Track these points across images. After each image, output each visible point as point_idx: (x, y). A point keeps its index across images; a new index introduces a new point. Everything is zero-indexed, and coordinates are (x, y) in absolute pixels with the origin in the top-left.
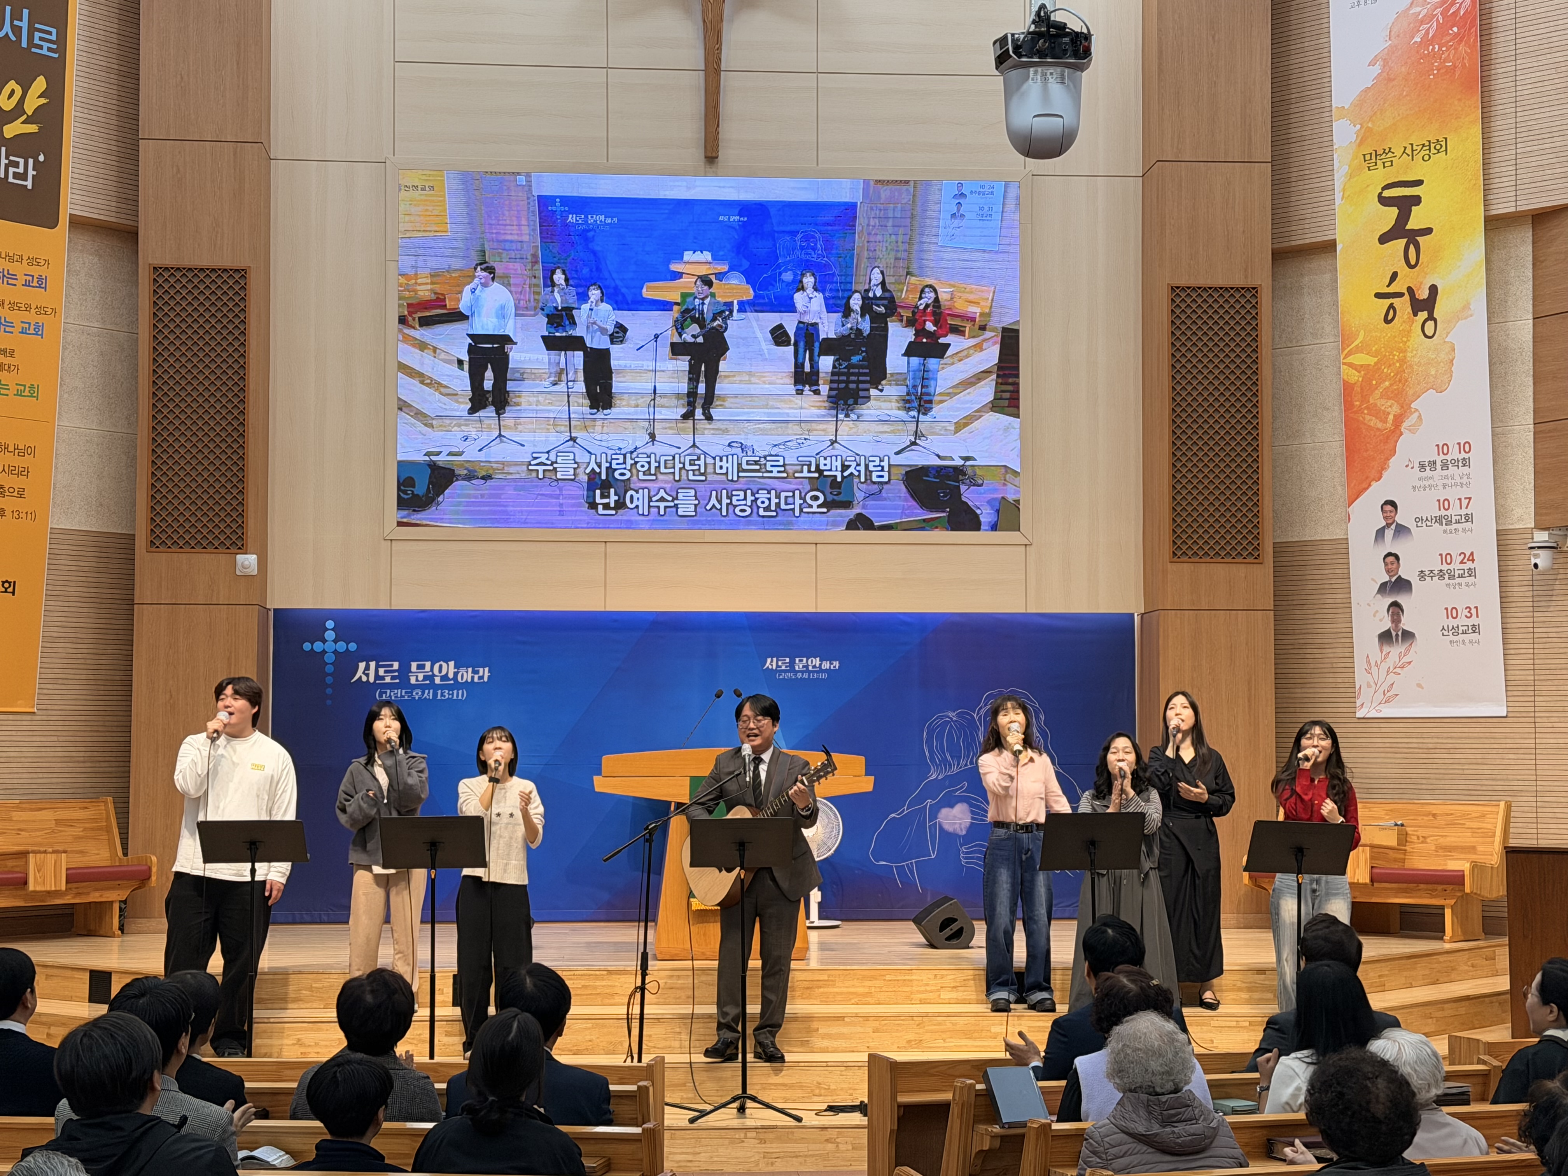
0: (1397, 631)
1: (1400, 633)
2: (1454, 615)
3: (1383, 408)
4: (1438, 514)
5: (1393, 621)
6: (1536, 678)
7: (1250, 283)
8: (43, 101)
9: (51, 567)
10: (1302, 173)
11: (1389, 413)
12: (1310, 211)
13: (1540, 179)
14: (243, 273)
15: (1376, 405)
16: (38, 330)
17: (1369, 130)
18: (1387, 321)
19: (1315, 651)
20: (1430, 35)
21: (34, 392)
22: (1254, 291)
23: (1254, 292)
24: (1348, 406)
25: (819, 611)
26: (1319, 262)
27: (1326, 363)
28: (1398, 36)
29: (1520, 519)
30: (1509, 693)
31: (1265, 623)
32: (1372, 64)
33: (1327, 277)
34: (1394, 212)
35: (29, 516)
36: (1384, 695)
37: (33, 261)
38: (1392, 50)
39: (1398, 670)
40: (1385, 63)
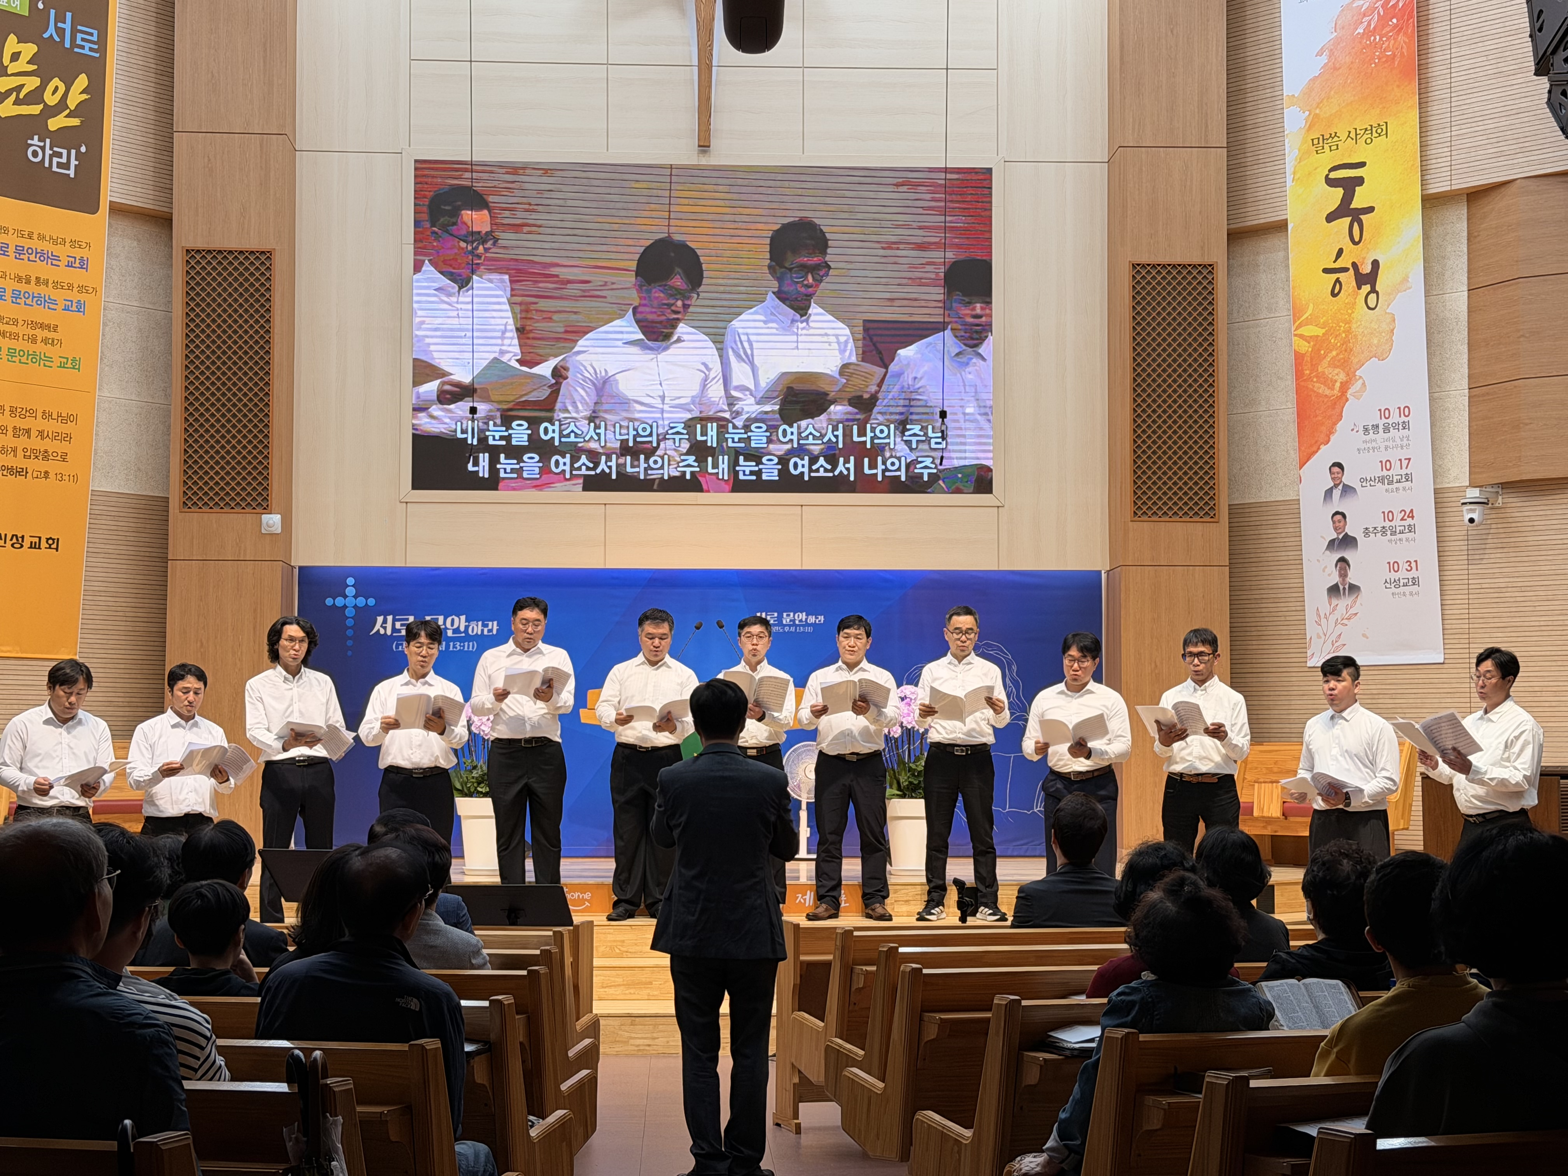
0: (1344, 584)
1: (1347, 587)
2: (1396, 569)
3: (1330, 376)
4: (1381, 474)
5: (1340, 575)
6: (1471, 626)
7: (1206, 261)
8: (85, 96)
9: (92, 526)
10: (1256, 158)
11: (1336, 381)
12: (1263, 193)
13: (1473, 159)
14: (268, 254)
15: (1323, 373)
16: (80, 308)
17: (1316, 115)
18: (1334, 295)
19: (1271, 605)
20: (1372, 26)
21: (75, 364)
22: (1210, 267)
23: (1210, 269)
24: (1299, 374)
25: (804, 568)
26: (1273, 241)
27: (1279, 336)
28: (1343, 28)
29: (1456, 478)
30: (1446, 641)
31: (1220, 579)
32: (1320, 54)
33: (1281, 254)
34: (1340, 192)
35: (71, 478)
36: (1333, 645)
37: (74, 244)
38: (1337, 41)
39: (1345, 621)
40: (1332, 52)
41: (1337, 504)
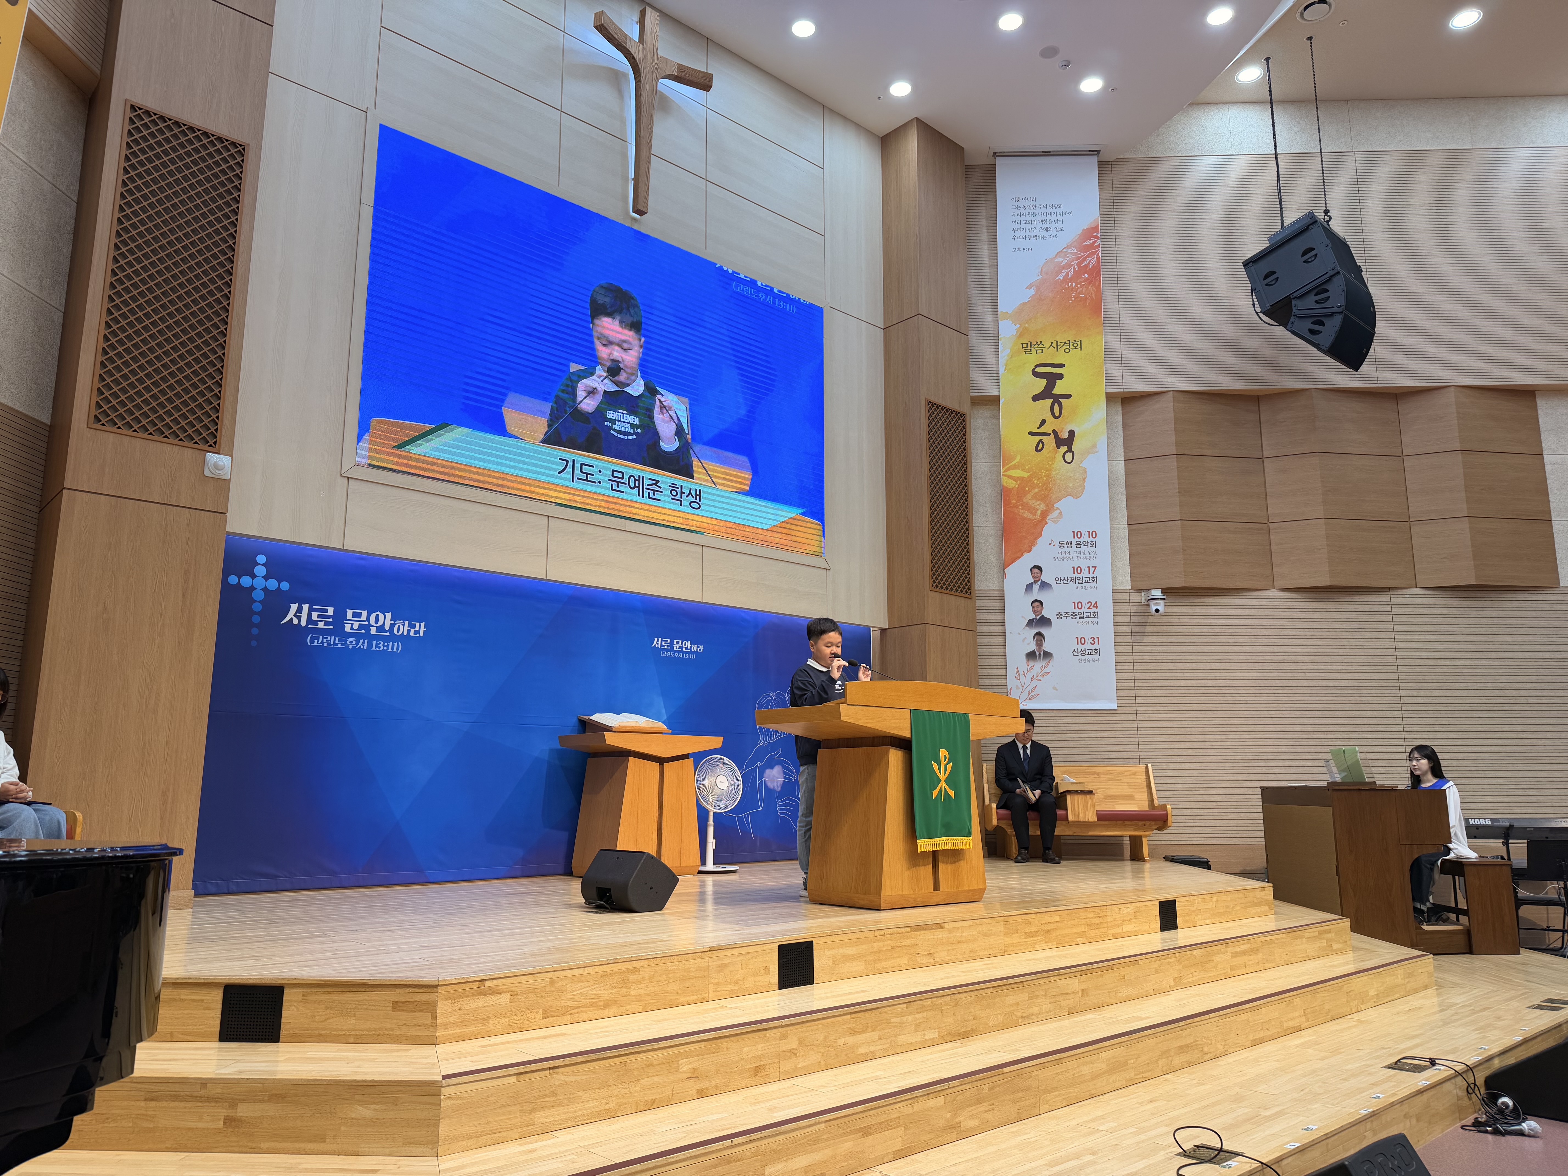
0: (1040, 652)
1: (1042, 653)
2: (1083, 642)
3: (1033, 506)
4: (1073, 576)
5: (1037, 645)
6: (1136, 684)
7: (962, 411)
11: (1037, 510)
13: (1138, 374)
14: (242, 148)
15: (1028, 503)
17: (1026, 328)
18: (1037, 450)
20: (1069, 277)
23: (964, 417)
24: (1006, 503)
26: (987, 409)
28: (1047, 274)
30: (1120, 695)
32: (1029, 287)
34: (1044, 382)
36: (1029, 694)
38: (1043, 281)
39: (1040, 678)
40: (1038, 288)
41: (1036, 594)
